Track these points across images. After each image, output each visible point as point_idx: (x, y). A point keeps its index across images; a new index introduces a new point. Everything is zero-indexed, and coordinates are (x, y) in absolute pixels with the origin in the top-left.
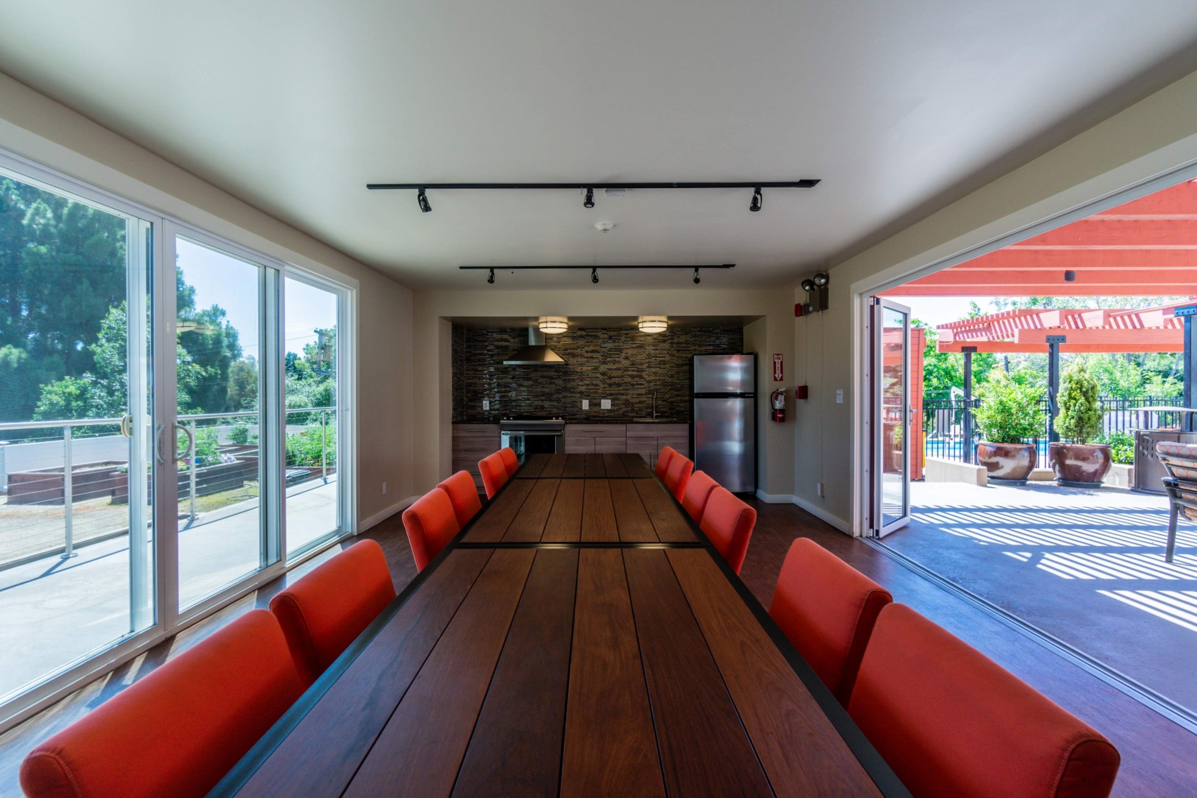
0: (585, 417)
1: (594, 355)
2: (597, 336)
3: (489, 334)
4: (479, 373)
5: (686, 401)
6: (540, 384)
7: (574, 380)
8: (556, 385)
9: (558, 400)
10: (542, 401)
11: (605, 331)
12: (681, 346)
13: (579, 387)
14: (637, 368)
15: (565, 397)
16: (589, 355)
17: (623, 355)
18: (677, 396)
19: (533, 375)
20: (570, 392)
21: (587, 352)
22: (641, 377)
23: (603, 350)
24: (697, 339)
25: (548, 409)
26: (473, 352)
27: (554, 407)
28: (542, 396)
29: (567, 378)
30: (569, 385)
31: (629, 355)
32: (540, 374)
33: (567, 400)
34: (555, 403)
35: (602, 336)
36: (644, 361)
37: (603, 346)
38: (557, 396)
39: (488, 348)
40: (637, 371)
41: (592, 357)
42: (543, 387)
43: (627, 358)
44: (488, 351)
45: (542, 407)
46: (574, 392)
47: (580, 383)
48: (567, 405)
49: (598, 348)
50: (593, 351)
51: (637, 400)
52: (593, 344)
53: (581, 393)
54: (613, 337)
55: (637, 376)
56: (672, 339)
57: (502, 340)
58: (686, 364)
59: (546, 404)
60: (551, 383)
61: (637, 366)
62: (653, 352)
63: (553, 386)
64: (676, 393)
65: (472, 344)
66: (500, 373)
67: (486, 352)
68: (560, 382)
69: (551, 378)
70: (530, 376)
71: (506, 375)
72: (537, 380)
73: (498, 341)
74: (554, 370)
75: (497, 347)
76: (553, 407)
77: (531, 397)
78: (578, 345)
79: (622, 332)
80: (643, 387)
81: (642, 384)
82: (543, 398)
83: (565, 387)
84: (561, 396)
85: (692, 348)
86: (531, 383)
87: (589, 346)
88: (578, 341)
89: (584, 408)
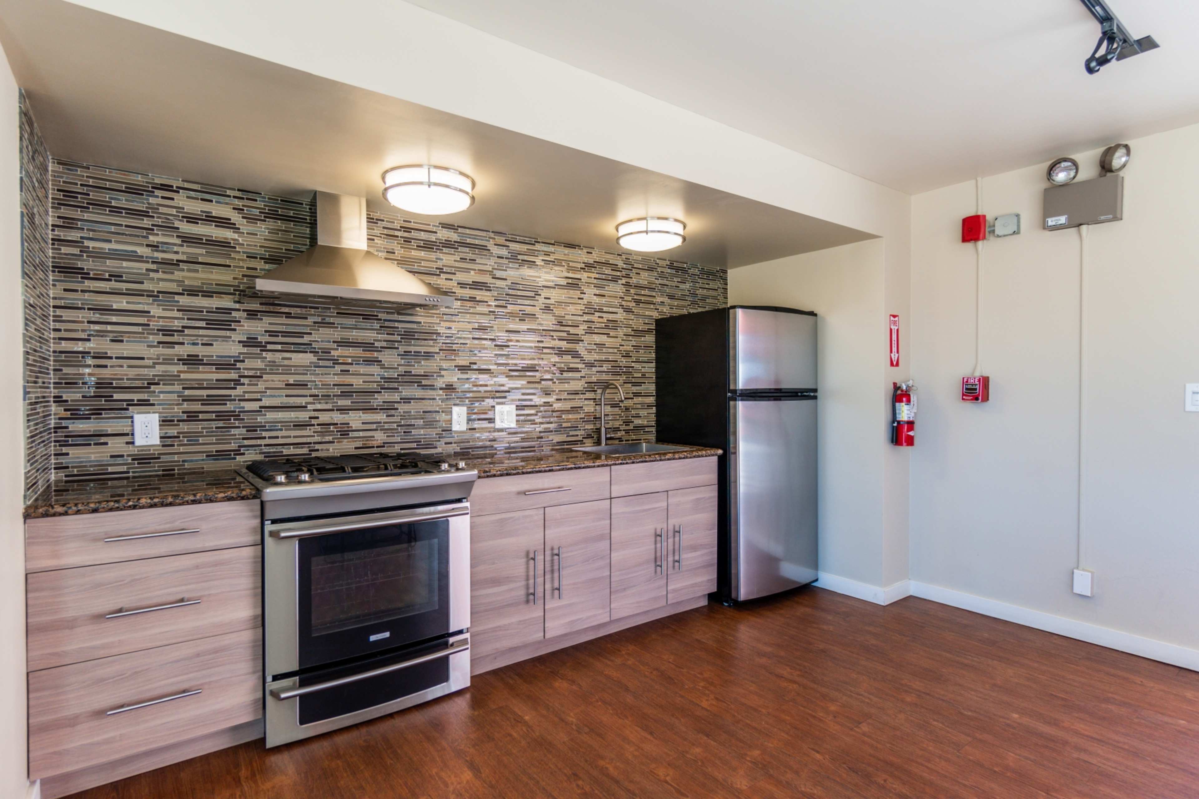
0: (458, 449)
1: (479, 294)
2: (483, 248)
3: (157, 192)
4: (114, 319)
5: (649, 406)
6: (336, 362)
7: (428, 355)
8: (383, 367)
9: (389, 408)
10: (342, 410)
11: (501, 240)
12: (643, 292)
13: (443, 373)
14: (568, 333)
15: (407, 400)
16: (467, 293)
17: (541, 300)
18: (637, 395)
19: (315, 336)
20: (420, 385)
21: (462, 285)
22: (575, 355)
23: (499, 283)
24: (665, 282)
25: (361, 434)
26: (86, 243)
27: (379, 426)
28: (345, 395)
29: (413, 349)
30: (418, 369)
31: (552, 301)
32: (337, 334)
33: (413, 408)
34: (381, 417)
35: (495, 250)
36: (579, 318)
37: (499, 274)
38: (387, 396)
39: (151, 238)
40: (569, 341)
41: (472, 299)
42: (345, 372)
43: (547, 309)
44: (154, 247)
45: (345, 432)
46: (432, 387)
47: (445, 365)
48: (413, 422)
49: (487, 279)
50: (476, 285)
51: (568, 405)
52: (477, 267)
53: (449, 388)
54: (520, 257)
55: (567, 352)
56: (628, 276)
57: (209, 219)
58: (649, 331)
59: (355, 419)
60: (369, 362)
61: (567, 329)
62: (596, 299)
63: (375, 369)
64: (635, 389)
65: (86, 216)
66: (203, 324)
67: (142, 251)
68: (389, 358)
69: (368, 346)
70: (306, 339)
71: (228, 333)
72: (327, 352)
73: (192, 219)
74: (377, 326)
75: (188, 240)
76: (374, 426)
77: (310, 399)
78: (440, 264)
79: (538, 247)
80: (577, 375)
81: (577, 370)
82: (347, 402)
83: (408, 373)
84: (396, 397)
85: (659, 299)
86: (308, 358)
87: (468, 270)
88: (441, 256)
89: (455, 427)
